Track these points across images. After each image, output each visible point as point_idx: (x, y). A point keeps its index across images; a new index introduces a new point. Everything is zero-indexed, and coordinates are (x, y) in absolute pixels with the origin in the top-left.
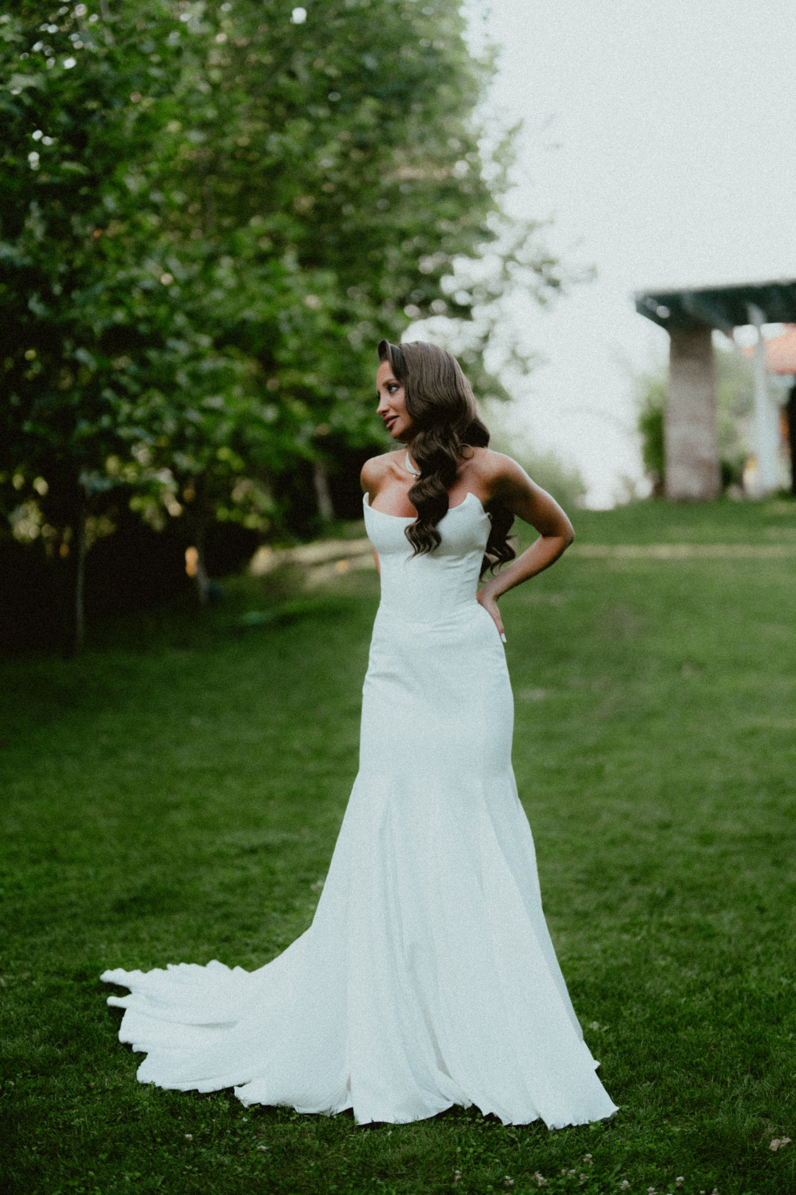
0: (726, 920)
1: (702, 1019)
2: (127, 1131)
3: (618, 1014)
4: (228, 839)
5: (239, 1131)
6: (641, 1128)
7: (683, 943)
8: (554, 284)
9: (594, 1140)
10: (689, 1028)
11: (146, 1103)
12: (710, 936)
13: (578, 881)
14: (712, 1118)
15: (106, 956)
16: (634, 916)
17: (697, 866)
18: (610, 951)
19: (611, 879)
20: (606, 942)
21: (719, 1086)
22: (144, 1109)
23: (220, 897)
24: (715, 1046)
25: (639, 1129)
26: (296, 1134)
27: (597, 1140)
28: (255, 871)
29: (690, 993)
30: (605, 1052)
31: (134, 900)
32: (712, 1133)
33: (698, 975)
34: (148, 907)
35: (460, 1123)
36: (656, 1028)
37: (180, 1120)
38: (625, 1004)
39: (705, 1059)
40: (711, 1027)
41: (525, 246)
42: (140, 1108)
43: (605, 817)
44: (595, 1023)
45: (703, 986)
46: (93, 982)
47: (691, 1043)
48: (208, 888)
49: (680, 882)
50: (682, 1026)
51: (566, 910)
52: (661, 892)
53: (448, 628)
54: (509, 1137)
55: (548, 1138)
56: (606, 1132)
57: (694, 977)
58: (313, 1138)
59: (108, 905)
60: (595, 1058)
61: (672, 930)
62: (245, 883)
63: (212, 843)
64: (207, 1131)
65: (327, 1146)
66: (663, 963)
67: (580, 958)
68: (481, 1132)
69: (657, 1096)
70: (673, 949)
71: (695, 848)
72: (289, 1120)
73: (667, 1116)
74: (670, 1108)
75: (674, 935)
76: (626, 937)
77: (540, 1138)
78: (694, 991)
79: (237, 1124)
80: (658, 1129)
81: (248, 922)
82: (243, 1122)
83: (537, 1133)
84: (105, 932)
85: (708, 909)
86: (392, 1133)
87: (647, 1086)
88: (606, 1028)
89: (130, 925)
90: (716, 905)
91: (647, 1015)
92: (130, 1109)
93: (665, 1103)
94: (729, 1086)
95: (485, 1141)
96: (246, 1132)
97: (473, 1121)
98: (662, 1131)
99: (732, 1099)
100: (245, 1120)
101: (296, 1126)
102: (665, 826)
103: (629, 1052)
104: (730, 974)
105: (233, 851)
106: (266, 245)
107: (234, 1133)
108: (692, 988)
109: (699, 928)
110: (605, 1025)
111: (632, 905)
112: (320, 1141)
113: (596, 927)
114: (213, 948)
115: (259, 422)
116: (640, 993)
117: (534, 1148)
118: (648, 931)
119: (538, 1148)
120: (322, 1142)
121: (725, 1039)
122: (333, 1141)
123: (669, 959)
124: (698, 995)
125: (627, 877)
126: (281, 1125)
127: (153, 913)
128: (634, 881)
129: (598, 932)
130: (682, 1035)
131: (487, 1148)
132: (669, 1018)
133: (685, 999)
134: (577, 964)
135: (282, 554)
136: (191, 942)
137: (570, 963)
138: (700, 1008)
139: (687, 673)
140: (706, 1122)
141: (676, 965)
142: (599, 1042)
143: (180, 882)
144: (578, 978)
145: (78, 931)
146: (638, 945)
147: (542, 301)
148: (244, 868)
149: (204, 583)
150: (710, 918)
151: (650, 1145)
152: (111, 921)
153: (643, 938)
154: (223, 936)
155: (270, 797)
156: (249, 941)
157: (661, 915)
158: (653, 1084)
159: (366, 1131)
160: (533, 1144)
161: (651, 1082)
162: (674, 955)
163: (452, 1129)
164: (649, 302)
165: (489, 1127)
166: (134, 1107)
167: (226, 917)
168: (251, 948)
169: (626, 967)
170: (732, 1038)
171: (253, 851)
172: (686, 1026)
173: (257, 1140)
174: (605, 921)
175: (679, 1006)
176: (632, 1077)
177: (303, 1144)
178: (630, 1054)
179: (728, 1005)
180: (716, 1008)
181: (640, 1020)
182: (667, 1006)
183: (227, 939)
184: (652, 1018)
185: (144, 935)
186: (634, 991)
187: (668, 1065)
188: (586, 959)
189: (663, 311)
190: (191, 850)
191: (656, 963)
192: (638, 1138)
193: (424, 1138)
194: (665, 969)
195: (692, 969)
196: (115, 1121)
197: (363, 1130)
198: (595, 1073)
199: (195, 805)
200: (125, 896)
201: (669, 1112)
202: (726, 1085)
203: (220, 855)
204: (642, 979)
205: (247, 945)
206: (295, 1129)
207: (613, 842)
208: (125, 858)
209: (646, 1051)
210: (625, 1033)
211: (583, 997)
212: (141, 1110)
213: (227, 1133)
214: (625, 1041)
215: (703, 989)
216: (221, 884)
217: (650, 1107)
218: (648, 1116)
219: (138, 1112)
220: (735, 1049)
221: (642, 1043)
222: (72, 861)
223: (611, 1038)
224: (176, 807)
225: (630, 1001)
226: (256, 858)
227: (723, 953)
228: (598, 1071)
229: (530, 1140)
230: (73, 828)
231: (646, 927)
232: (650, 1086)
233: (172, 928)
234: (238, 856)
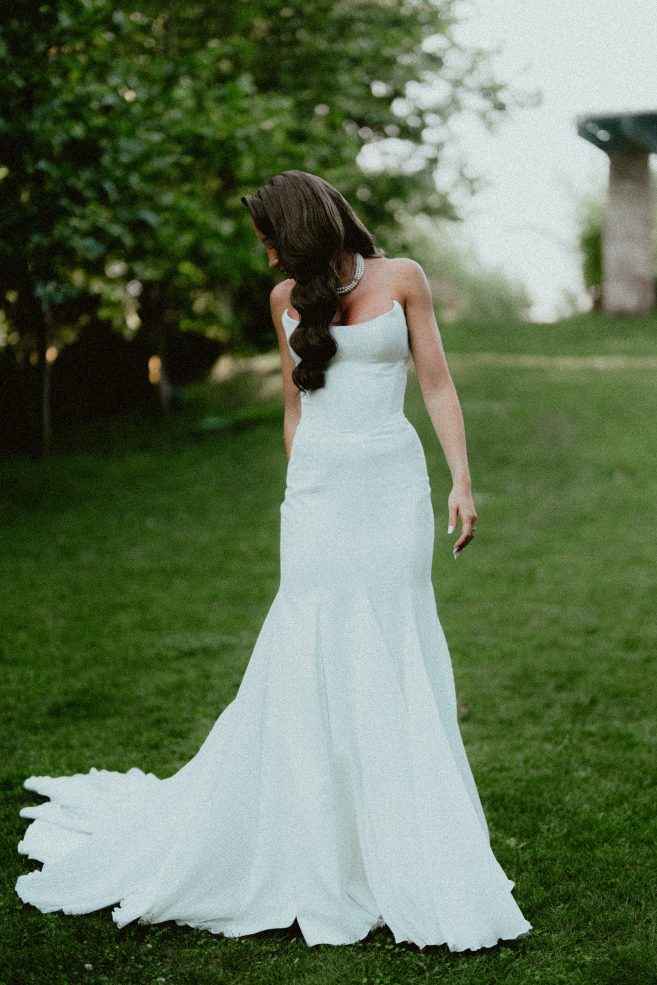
0: (647, 729)
1: (619, 836)
2: (30, 955)
3: (536, 831)
4: (169, 641)
5: (144, 958)
6: (553, 956)
7: (603, 752)
8: (500, 107)
9: (504, 970)
10: (605, 845)
11: (53, 925)
12: (631, 746)
13: (505, 688)
14: (625, 943)
15: (35, 764)
16: (558, 724)
17: (621, 673)
18: (531, 762)
19: (536, 685)
20: (527, 752)
21: (633, 909)
22: (51, 931)
23: (154, 701)
24: (631, 865)
25: (550, 956)
26: (202, 960)
27: (507, 968)
28: (191, 675)
29: (608, 807)
30: (520, 871)
31: (70, 705)
32: (624, 962)
33: (618, 787)
34: (83, 712)
35: (369, 949)
36: (572, 845)
37: (86, 944)
38: (543, 819)
39: (620, 879)
40: (627, 845)
41: (475, 73)
42: (46, 930)
43: (535, 622)
44: (512, 839)
45: (622, 799)
46: (17, 791)
47: (607, 862)
48: (141, 693)
49: (603, 689)
50: (599, 842)
51: (491, 718)
52: (585, 700)
53: (384, 437)
54: (418, 965)
55: (457, 966)
56: (517, 960)
57: (614, 790)
58: (218, 965)
59: (44, 709)
60: (510, 878)
61: (595, 738)
62: (180, 687)
63: (152, 645)
64: (111, 957)
65: (232, 974)
66: (583, 774)
67: (501, 769)
68: (390, 959)
69: (570, 920)
70: (594, 760)
71: (619, 653)
72: (196, 944)
73: (579, 941)
74: (583, 933)
75: (594, 743)
76: (548, 746)
77: (449, 967)
78: (612, 805)
79: (143, 950)
80: (569, 957)
81: (178, 728)
82: (148, 948)
83: (446, 961)
84: (38, 738)
85: (630, 717)
86: (299, 961)
87: (560, 909)
88: (522, 845)
89: (63, 730)
90: (637, 712)
91: (565, 831)
92: (36, 931)
93: (578, 928)
94: (643, 908)
95: (393, 971)
96: (150, 958)
97: (383, 947)
98: (573, 958)
99: (646, 923)
100: (150, 946)
101: (203, 951)
102: (591, 632)
103: (544, 871)
104: (650, 786)
105: (173, 654)
106: (225, 66)
107: (138, 960)
108: (610, 801)
109: (620, 737)
110: (523, 842)
111: (556, 713)
112: (224, 970)
113: (520, 736)
114: (141, 755)
115: (217, 235)
116: (559, 806)
117: (443, 977)
118: (571, 740)
119: (447, 978)
120: (226, 971)
121: (642, 857)
122: (239, 969)
123: (589, 770)
124: (616, 809)
125: (552, 684)
126: (188, 950)
127: (85, 717)
128: (560, 688)
129: (521, 741)
130: (598, 853)
131: (395, 978)
132: (586, 834)
133: (602, 814)
134: (499, 775)
135: (242, 364)
136: (120, 749)
137: (492, 774)
138: (618, 823)
139: (620, 479)
140: (619, 948)
141: (596, 776)
142: (515, 860)
143: (116, 685)
144: (497, 789)
145: (12, 735)
146: (560, 755)
147: (489, 125)
148: (180, 672)
149: (166, 390)
150: (631, 727)
151: (561, 976)
152: (44, 727)
153: (566, 748)
154: (152, 743)
155: (213, 598)
156: (176, 748)
157: (584, 723)
158: (567, 906)
159: (273, 957)
160: (441, 973)
161: (565, 903)
162: (594, 766)
163: (360, 956)
164: (590, 126)
165: (398, 953)
166: (40, 929)
167: (158, 722)
168: (177, 756)
169: (546, 778)
170: (648, 856)
171: (191, 654)
172: (603, 843)
173: (161, 967)
174: (530, 730)
175: (596, 822)
176: (546, 898)
177: (208, 971)
178: (545, 874)
179: (646, 819)
180: (634, 825)
181: (556, 835)
182: (584, 822)
183: (156, 747)
184: (569, 834)
185: (75, 741)
186: (553, 804)
187: (583, 885)
188: (508, 769)
189: (603, 135)
190: (132, 653)
191: (576, 774)
192: (549, 966)
193: (331, 967)
194: (586, 780)
195: (612, 780)
196: (19, 944)
197: (270, 956)
198: (510, 893)
199: (142, 606)
200: (61, 700)
201: (581, 938)
202: (641, 907)
203: (160, 658)
204: (562, 792)
205: (174, 752)
206: (201, 955)
207: (541, 648)
208: (66, 660)
209: (561, 871)
210: (542, 852)
211: (502, 811)
212: (47, 933)
213: (131, 959)
214: (541, 860)
215: (621, 803)
216: (158, 688)
217: (562, 932)
218: (560, 942)
219: (43, 935)
220: (651, 868)
221: (558, 861)
222: (15, 663)
223: (527, 856)
224: (123, 607)
225: (548, 815)
226: (192, 661)
227: (643, 763)
228: (514, 892)
229: (439, 968)
230: (20, 628)
231: (568, 736)
232: (563, 908)
233: (103, 734)
234: (177, 659)
